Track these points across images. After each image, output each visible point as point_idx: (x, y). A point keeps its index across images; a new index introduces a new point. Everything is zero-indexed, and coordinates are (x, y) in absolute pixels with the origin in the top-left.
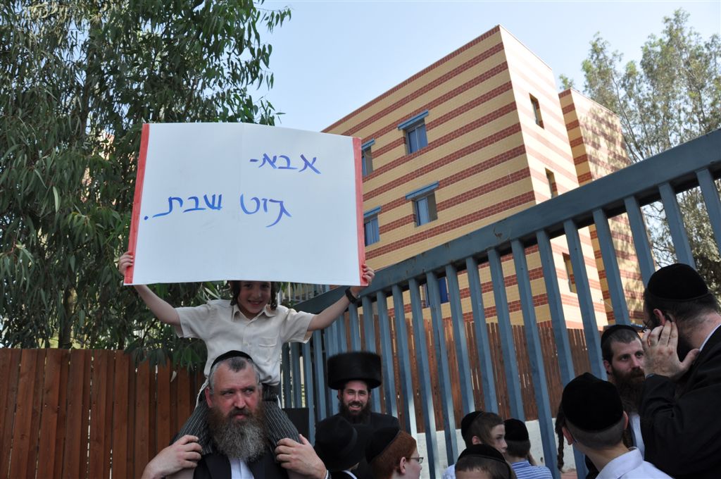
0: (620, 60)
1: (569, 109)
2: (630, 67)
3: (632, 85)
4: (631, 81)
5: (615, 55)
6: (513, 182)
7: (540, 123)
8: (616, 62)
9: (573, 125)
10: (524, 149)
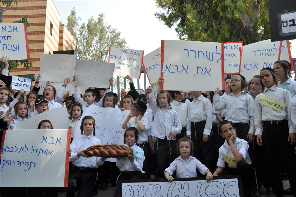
0: (80, 20)
1: (61, 31)
2: (84, 24)
3: (83, 31)
4: (83, 30)
5: (79, 18)
6: (36, 52)
7: (51, 34)
8: (79, 20)
9: (61, 38)
10: (44, 41)
